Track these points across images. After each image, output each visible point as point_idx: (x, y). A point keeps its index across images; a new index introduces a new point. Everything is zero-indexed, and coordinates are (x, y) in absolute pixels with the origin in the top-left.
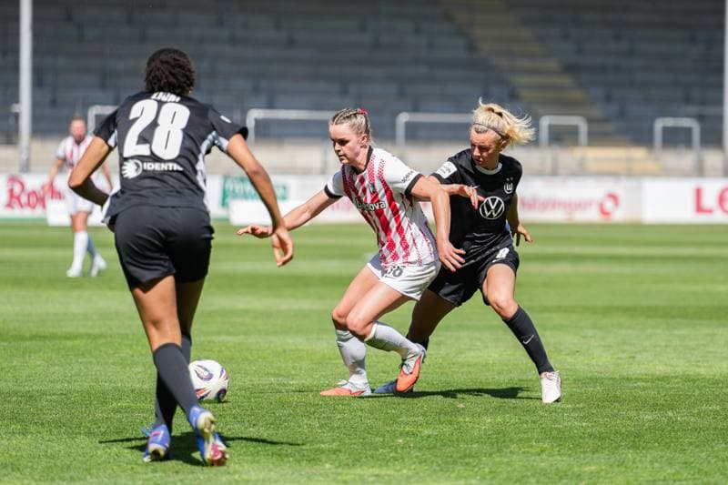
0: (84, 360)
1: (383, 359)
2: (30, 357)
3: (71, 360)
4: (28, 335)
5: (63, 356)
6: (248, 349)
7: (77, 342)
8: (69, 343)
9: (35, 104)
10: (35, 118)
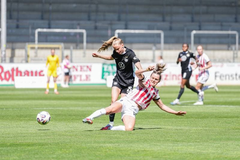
0: (38, 156)
1: (189, 155)
2: (10, 155)
3: (31, 156)
4: (9, 144)
5: (27, 155)
6: (120, 151)
7: (33, 148)
8: (30, 148)
9: (8, 28)
10: (8, 35)
